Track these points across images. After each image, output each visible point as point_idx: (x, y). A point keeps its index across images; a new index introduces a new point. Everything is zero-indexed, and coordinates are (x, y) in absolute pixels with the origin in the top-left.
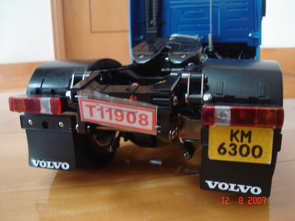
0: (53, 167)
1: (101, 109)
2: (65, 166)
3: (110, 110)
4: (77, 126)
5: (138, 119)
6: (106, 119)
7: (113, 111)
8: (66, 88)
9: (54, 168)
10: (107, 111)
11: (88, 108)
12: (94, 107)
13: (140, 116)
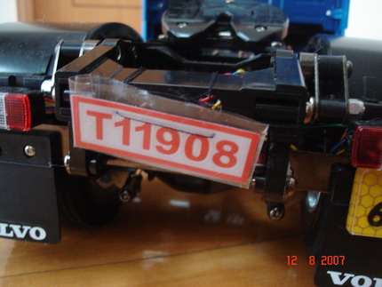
0: (11, 234)
1: (126, 123)
2: (38, 233)
3: (146, 127)
4: (67, 158)
5: (212, 150)
6: (135, 146)
7: (154, 130)
8: (42, 74)
9: (15, 236)
10: (138, 129)
11: (93, 119)
12: (109, 116)
13: (220, 145)
